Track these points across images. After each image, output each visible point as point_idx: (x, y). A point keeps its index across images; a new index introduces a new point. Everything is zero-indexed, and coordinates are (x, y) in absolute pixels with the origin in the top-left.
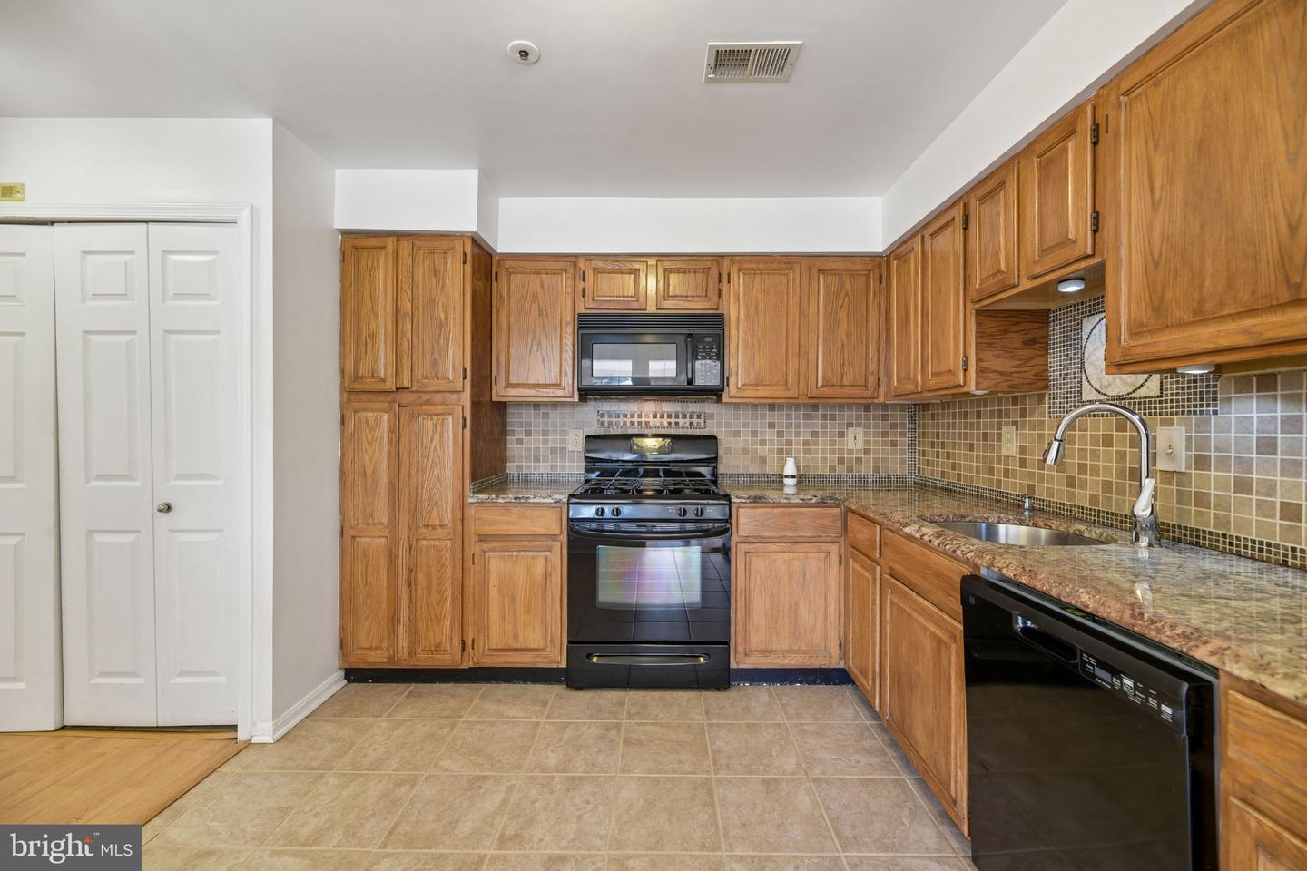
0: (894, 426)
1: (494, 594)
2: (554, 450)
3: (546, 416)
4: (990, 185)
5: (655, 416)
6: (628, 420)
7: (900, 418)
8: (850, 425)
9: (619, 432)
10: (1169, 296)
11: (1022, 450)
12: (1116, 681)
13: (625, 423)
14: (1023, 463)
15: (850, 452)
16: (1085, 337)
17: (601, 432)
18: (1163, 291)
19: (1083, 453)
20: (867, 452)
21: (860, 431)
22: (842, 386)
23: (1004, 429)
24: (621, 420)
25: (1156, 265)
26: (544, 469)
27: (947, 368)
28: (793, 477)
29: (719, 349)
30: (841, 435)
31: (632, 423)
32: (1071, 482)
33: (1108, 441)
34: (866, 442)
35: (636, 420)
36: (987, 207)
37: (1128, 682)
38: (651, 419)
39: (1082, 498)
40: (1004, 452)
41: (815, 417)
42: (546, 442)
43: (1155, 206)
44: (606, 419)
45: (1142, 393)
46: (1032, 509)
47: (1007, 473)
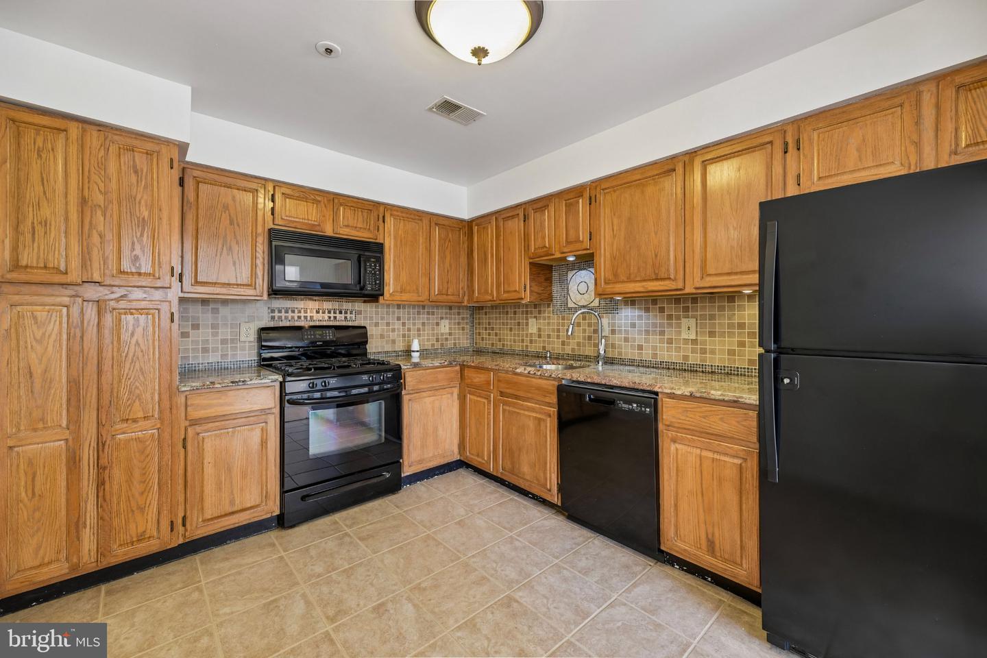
0: (463, 319)
1: (209, 470)
2: (224, 342)
3: (215, 311)
4: (541, 204)
5: (318, 312)
6: (296, 315)
7: (466, 314)
8: (442, 318)
9: (288, 324)
10: (619, 271)
11: (539, 330)
12: (630, 407)
13: (293, 317)
14: (540, 336)
15: (442, 334)
16: (569, 279)
17: (272, 324)
18: (617, 269)
20: (450, 334)
21: (447, 321)
22: (447, 295)
23: (530, 320)
24: (290, 314)
25: (615, 259)
26: (213, 358)
27: (513, 289)
28: (418, 351)
29: (380, 266)
30: (438, 324)
31: (299, 317)
32: (563, 343)
34: (450, 328)
35: (302, 314)
36: (538, 215)
37: (635, 405)
38: (314, 314)
39: (568, 350)
40: (530, 331)
41: (423, 313)
42: (215, 334)
43: (614, 236)
44: (276, 314)
45: (592, 305)
46: (550, 357)
47: (531, 342)
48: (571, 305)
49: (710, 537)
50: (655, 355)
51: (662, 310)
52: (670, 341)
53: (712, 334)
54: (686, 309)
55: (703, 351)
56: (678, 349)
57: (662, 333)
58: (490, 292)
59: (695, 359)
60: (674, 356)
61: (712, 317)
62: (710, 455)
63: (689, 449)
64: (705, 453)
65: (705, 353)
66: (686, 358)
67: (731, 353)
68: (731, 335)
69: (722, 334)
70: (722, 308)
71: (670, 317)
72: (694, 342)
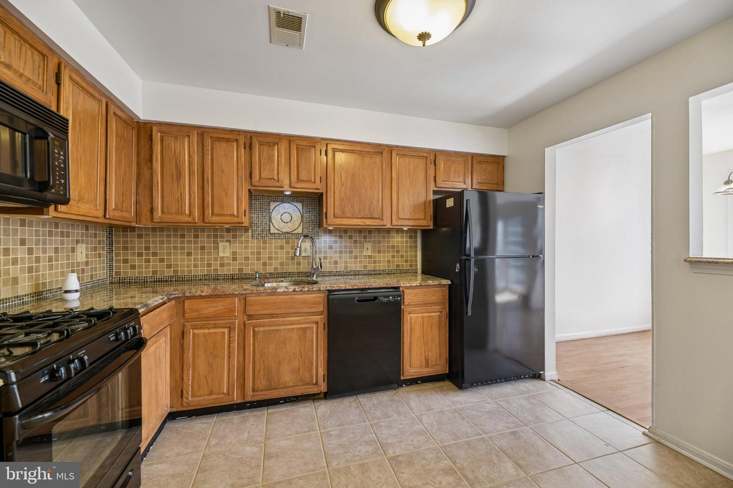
0: (99, 242)
8: (78, 242)
10: (346, 209)
11: (234, 253)
12: (388, 299)
14: (235, 259)
15: (78, 264)
16: (271, 209)
18: (345, 207)
19: (270, 252)
20: (87, 263)
21: (84, 246)
22: (122, 211)
23: (221, 245)
25: (343, 200)
27: (229, 213)
29: (64, 156)
30: (73, 250)
32: (265, 264)
33: (282, 248)
34: (87, 255)
37: (391, 297)
39: (270, 269)
40: (221, 255)
43: (342, 185)
45: (296, 232)
46: (259, 278)
47: (222, 265)
48: (273, 231)
49: (427, 357)
50: (346, 267)
51: (351, 237)
52: (356, 257)
53: (379, 252)
54: (365, 237)
55: (375, 262)
56: (361, 262)
57: (351, 252)
58: (187, 212)
59: (370, 267)
60: (358, 267)
61: (379, 242)
62: (427, 314)
63: (417, 315)
64: (425, 315)
65: (376, 263)
66: (365, 267)
67: (389, 262)
68: (388, 252)
69: (384, 252)
70: (384, 237)
71: (355, 242)
72: (370, 257)
